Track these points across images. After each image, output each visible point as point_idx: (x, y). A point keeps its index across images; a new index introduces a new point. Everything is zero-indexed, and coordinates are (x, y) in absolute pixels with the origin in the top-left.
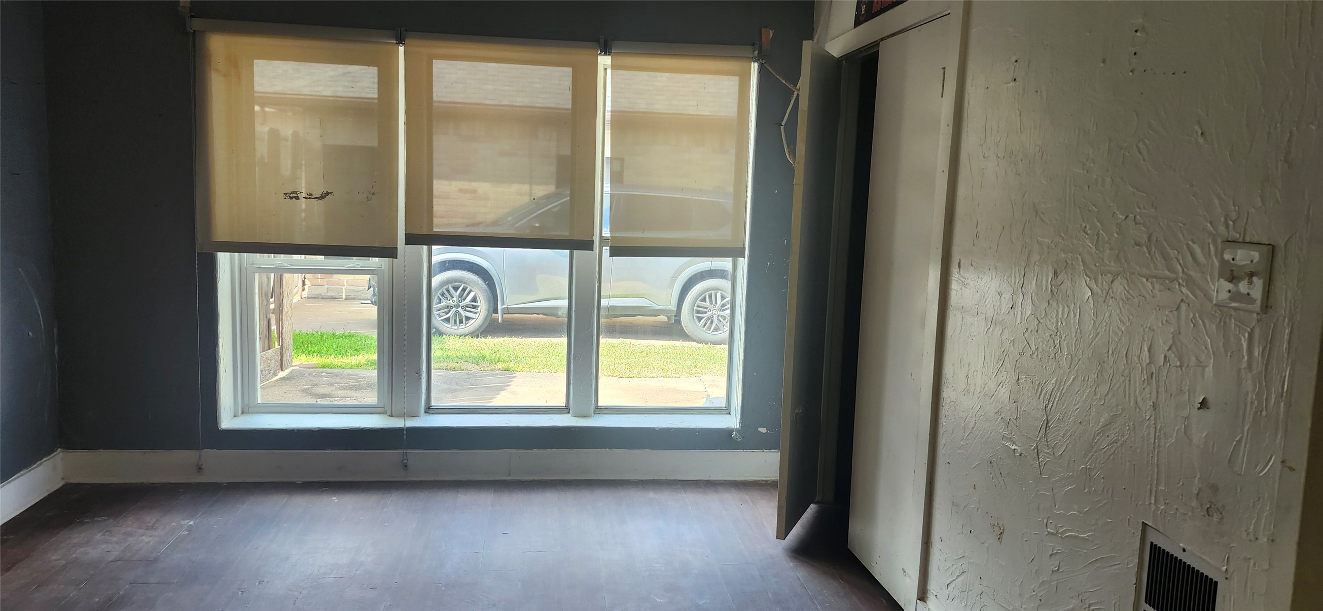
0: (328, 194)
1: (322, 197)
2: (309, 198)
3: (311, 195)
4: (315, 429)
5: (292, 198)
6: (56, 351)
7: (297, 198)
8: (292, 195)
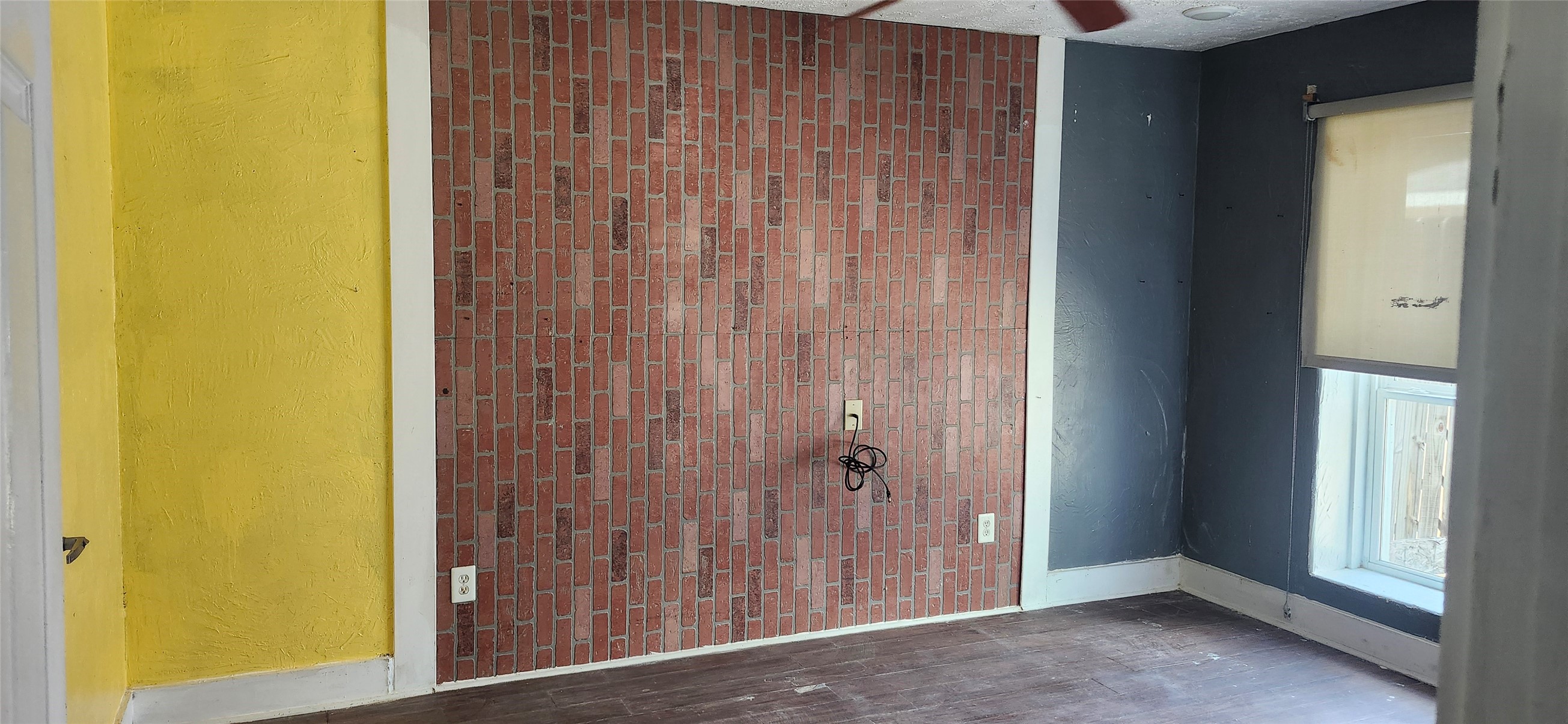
0: (1442, 300)
1: (1434, 305)
2: (1420, 306)
3: (1422, 301)
4: (1410, 606)
5: (1400, 306)
6: (1183, 456)
7: (1405, 306)
8: (1400, 302)
